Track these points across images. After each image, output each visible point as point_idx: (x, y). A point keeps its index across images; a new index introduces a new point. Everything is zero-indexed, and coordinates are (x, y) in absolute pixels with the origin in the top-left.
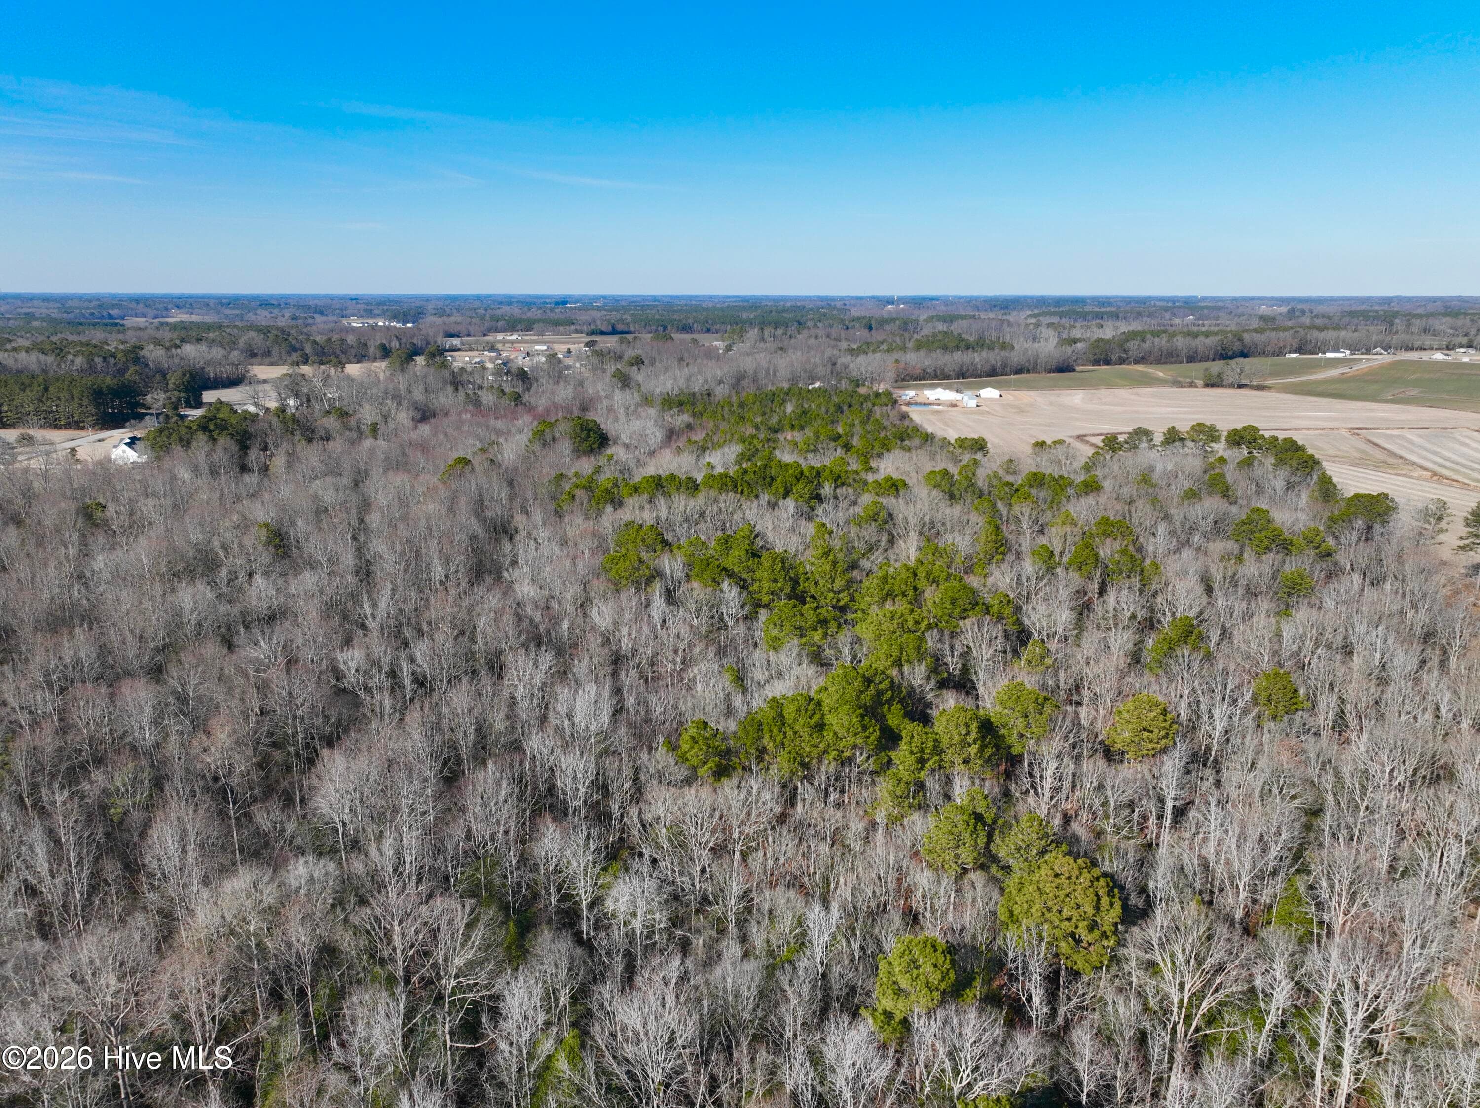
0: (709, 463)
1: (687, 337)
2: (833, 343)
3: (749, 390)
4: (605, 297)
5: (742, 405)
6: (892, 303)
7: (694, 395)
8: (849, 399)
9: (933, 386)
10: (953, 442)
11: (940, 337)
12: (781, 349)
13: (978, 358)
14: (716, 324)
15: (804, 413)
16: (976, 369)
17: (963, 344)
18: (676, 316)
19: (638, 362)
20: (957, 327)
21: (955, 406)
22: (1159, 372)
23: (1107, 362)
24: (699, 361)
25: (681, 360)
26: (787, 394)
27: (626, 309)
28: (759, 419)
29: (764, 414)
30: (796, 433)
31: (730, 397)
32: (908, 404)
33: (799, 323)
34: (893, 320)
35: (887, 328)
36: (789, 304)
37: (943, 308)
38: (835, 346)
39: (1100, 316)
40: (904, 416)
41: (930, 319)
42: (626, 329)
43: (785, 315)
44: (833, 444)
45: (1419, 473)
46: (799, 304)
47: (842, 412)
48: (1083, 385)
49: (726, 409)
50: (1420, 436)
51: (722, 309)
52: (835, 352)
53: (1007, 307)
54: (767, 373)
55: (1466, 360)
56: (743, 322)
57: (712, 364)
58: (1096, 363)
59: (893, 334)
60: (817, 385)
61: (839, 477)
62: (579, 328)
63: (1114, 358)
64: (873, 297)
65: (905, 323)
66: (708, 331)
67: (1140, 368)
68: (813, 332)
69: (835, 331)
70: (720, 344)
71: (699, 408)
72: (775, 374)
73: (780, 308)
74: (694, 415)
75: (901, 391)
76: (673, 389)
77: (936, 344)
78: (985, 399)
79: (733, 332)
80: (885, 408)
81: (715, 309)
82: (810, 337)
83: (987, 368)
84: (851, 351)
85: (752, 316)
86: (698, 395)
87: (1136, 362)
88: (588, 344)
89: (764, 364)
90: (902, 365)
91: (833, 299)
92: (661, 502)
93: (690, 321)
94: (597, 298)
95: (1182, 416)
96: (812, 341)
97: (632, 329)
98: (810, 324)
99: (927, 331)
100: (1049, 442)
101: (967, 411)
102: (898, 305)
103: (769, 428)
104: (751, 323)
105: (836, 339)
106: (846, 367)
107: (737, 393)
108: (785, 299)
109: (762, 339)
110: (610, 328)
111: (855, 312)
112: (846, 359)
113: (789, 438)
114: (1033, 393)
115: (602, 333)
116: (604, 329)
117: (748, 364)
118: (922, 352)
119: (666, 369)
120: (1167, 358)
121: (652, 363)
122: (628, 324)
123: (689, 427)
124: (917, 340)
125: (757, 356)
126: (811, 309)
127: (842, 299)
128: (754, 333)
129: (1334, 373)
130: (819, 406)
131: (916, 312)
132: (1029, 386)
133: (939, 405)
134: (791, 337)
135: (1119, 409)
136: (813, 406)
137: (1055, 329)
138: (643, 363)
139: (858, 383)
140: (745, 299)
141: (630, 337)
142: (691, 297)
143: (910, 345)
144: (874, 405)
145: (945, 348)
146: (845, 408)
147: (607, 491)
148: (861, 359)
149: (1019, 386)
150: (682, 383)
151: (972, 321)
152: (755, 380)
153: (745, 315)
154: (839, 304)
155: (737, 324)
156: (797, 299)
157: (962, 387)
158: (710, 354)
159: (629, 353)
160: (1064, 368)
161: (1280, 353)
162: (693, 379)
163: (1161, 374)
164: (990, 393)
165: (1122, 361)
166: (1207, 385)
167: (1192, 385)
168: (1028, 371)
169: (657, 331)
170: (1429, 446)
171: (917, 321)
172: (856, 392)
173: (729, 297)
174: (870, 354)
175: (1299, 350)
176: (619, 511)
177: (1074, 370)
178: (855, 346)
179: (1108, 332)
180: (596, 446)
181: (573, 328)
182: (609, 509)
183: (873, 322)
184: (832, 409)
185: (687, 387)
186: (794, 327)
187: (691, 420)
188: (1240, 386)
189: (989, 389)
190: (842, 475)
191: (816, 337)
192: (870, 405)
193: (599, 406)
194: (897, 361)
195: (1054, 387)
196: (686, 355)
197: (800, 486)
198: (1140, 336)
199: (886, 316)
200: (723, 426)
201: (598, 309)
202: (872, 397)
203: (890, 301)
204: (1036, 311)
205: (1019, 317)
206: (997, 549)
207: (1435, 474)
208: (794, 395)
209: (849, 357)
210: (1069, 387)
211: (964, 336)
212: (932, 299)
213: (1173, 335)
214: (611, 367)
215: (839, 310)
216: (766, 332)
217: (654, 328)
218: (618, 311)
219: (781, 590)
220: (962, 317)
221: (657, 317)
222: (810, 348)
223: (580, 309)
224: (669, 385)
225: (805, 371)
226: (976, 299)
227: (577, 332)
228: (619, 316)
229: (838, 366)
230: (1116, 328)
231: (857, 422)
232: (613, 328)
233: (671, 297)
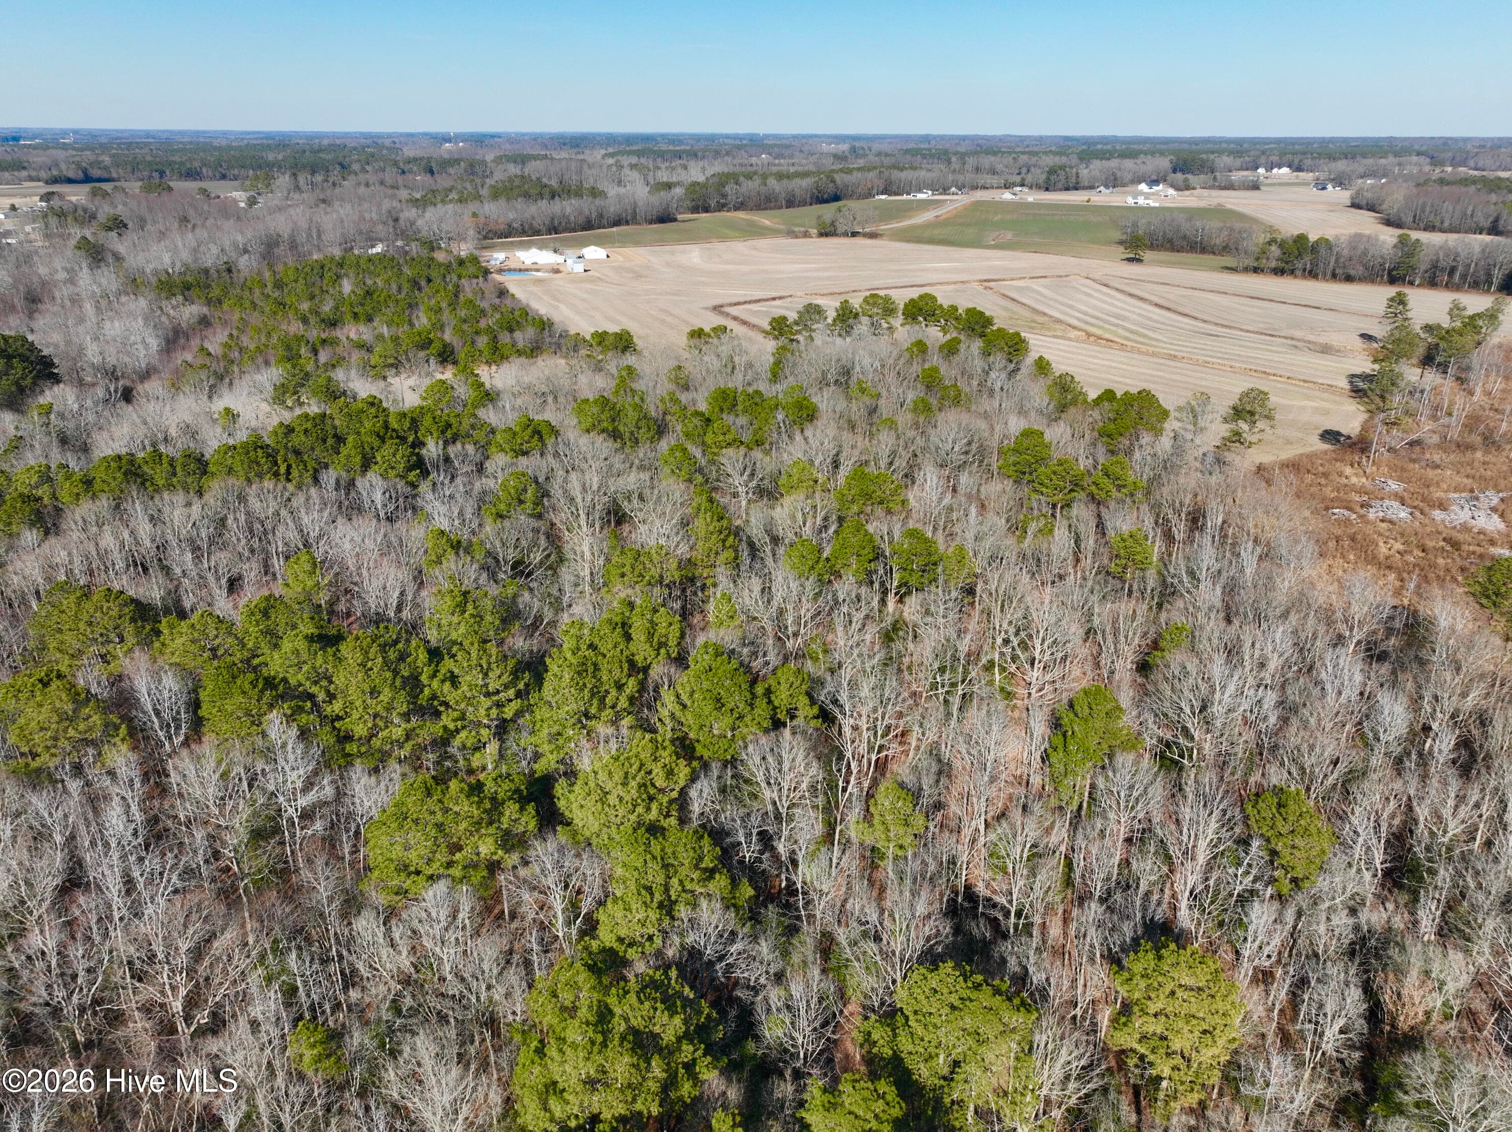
0: (228, 410)
1: (192, 186)
2: (390, 192)
3: (287, 261)
4: (76, 132)
5: (279, 285)
6: (449, 140)
7: (206, 271)
8: (425, 273)
9: (526, 246)
10: (588, 337)
11: (517, 182)
12: (324, 201)
13: (567, 207)
14: (233, 167)
15: (369, 293)
16: (568, 222)
17: (546, 191)
18: (177, 158)
19: (118, 225)
20: (533, 169)
21: (557, 271)
22: (764, 219)
23: (706, 210)
24: (210, 221)
25: (185, 220)
26: (341, 265)
27: (104, 148)
28: (305, 306)
29: (312, 297)
30: (362, 328)
31: (259, 273)
32: (500, 271)
33: (343, 167)
34: (457, 161)
35: (452, 171)
36: (325, 142)
37: (508, 146)
38: (393, 197)
39: (678, 155)
40: (502, 293)
41: (498, 160)
42: (106, 175)
43: (323, 155)
44: (422, 354)
45: (1074, 334)
46: (338, 142)
47: (420, 289)
48: (692, 237)
49: (257, 292)
50: (1045, 287)
51: (239, 149)
52: (395, 204)
53: (578, 146)
54: (309, 236)
55: (1030, 199)
56: (271, 165)
57: (229, 224)
58: (695, 210)
59: (461, 179)
60: (378, 249)
61: (449, 426)
62: (34, 174)
63: (713, 204)
64: (426, 134)
65: (472, 165)
66: (224, 177)
67: (741, 215)
68: (361, 177)
69: (390, 175)
70: (240, 196)
71: (216, 292)
72: (319, 236)
73: (316, 147)
74: (209, 302)
75: (486, 253)
76: (173, 264)
77: (516, 191)
78: (590, 261)
79: (257, 178)
80: (475, 281)
81: (230, 148)
82: (359, 184)
83: (581, 220)
84: (414, 202)
85: (280, 157)
86: (212, 271)
87: (736, 209)
88: (47, 197)
89: (304, 225)
90: (482, 220)
91: (380, 136)
92: (137, 510)
93: (197, 164)
94: (64, 133)
95: (815, 274)
96: (362, 190)
97: (114, 175)
98: (356, 167)
99: (499, 175)
100: (707, 329)
101: (574, 279)
102: (456, 143)
103: (323, 321)
104: (279, 166)
105: (393, 187)
106: (412, 224)
107: (271, 266)
108: (321, 136)
109: (297, 188)
110: (81, 175)
111: (409, 152)
112: (410, 213)
113: (353, 335)
114: (641, 250)
115: (70, 181)
116: (71, 174)
117: (281, 225)
118: (502, 202)
119: (162, 235)
120: (765, 203)
121: (142, 224)
122: (106, 168)
123: (205, 322)
124: (491, 186)
125: (292, 211)
126: (355, 149)
127: (389, 136)
128: (284, 180)
129: (928, 216)
130: (388, 282)
131: (480, 152)
132: (637, 242)
133: (538, 270)
134: (334, 184)
135: (744, 268)
136: (380, 283)
137: (640, 171)
138: (125, 226)
139: (432, 246)
140: (269, 136)
141: (107, 187)
142: (197, 133)
143: (484, 192)
144: (460, 277)
145: (527, 195)
146: (423, 283)
147: (27, 499)
148: (430, 213)
149: (624, 241)
150: (185, 256)
151: (549, 162)
152: (293, 245)
153: (271, 157)
154: (387, 142)
155: (260, 167)
156: (335, 135)
157: (557, 245)
158: (228, 210)
159: (105, 211)
160: (665, 218)
161: (869, 195)
162: (203, 248)
163: (767, 222)
164: (594, 253)
165: (721, 207)
166: (821, 235)
167: (806, 235)
168: (627, 223)
169: (150, 177)
170: (1059, 298)
171: (484, 162)
172: (432, 259)
173: (249, 133)
174: (439, 206)
175: (885, 191)
176: (52, 540)
177: (675, 220)
178: (418, 196)
179: (696, 173)
180: (28, 381)
181: (24, 173)
182: (30, 536)
183: (433, 165)
184: (406, 286)
185: (196, 260)
186: (336, 171)
187: (205, 310)
188: (854, 234)
189: (592, 248)
190: (453, 421)
191: (367, 185)
192: (455, 278)
193: (57, 294)
194: (475, 215)
195: (662, 242)
196: (191, 213)
197: (387, 451)
198: (733, 177)
199: (447, 156)
200: (255, 319)
201: (65, 147)
202: (455, 265)
203: (447, 139)
204: (611, 150)
205: (596, 155)
206: (724, 541)
207: (1089, 335)
208: (350, 267)
209: (414, 210)
210: (679, 241)
211: (545, 180)
212: (493, 136)
213: (765, 177)
214: (76, 232)
215: (388, 149)
216: (301, 180)
217: (146, 173)
218: (93, 150)
219: (389, 708)
220: (536, 158)
221: (149, 158)
222: (361, 199)
223: (35, 147)
224: (167, 259)
225: (361, 233)
226: (541, 136)
227: (31, 179)
228: (92, 158)
229: (401, 221)
230: (703, 169)
231: (444, 305)
232: (85, 172)
233: (170, 132)
